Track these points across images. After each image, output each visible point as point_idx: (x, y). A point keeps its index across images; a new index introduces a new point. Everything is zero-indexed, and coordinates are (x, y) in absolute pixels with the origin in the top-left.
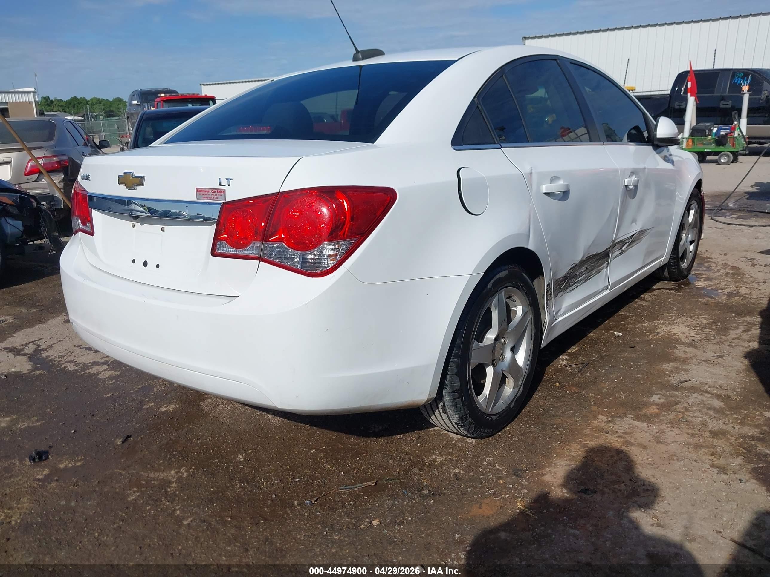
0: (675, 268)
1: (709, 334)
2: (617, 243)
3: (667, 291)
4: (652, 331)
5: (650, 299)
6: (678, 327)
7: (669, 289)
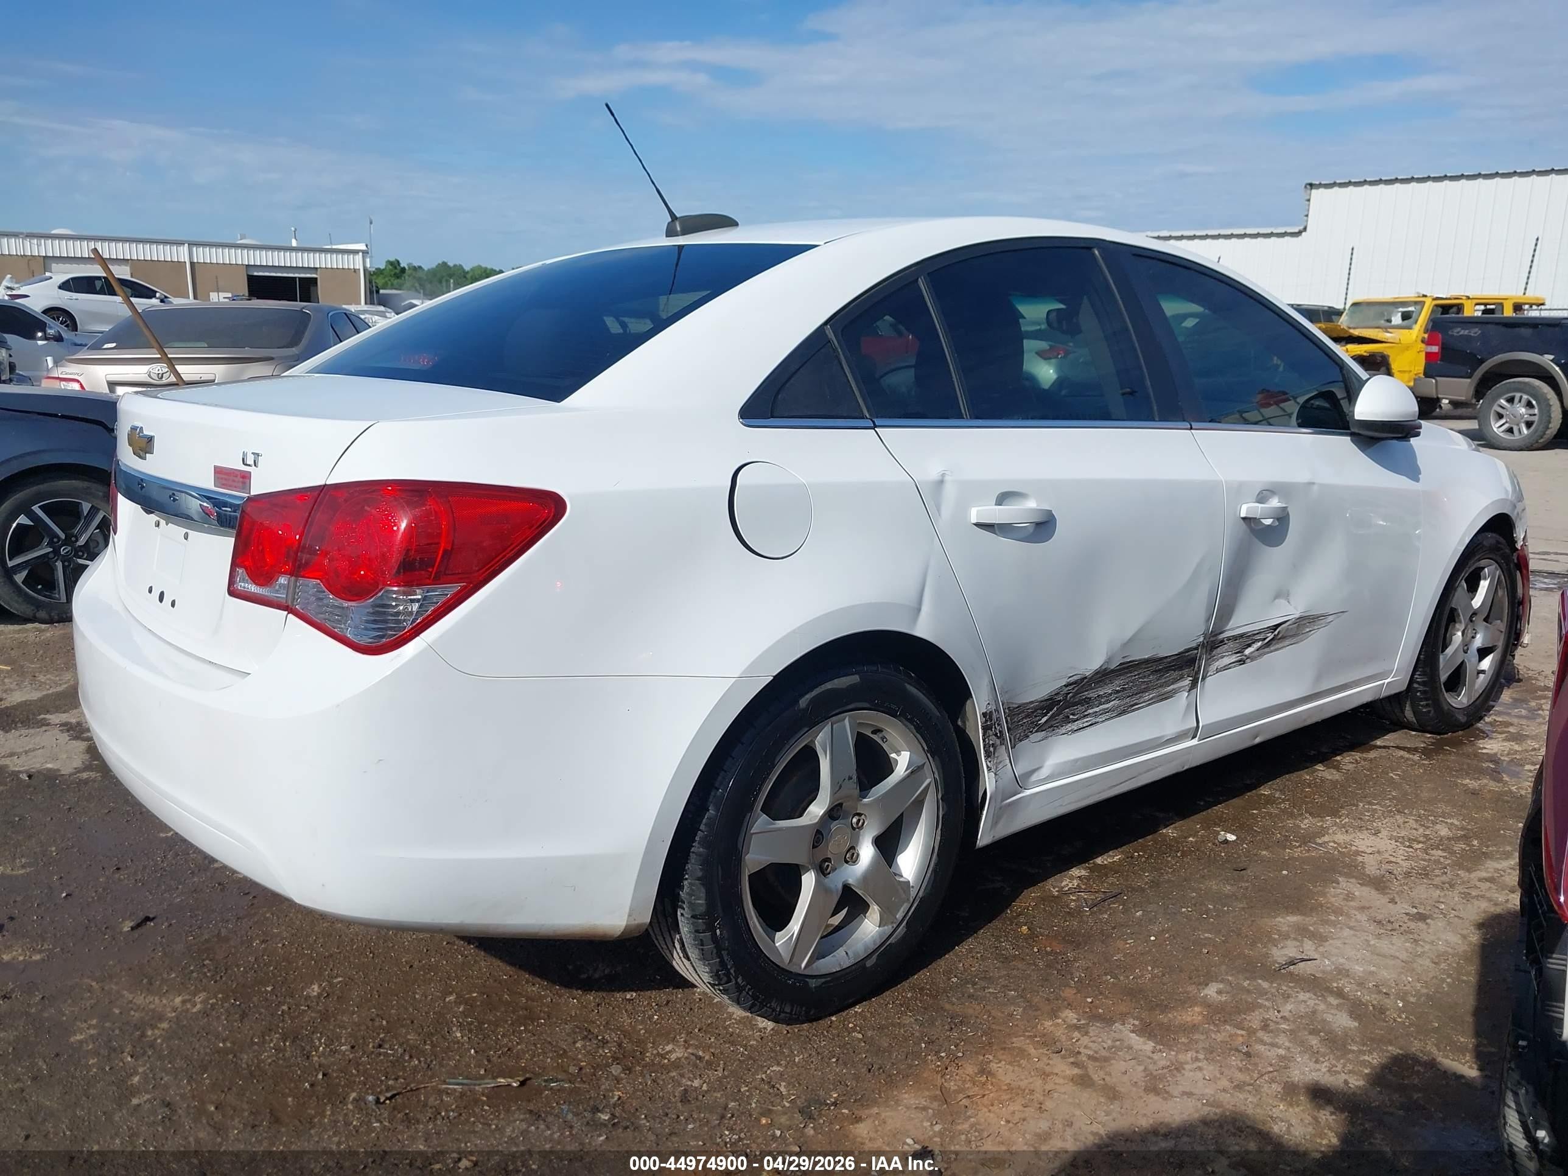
0: (1427, 705)
1: (1437, 862)
2: (1229, 639)
3: (1402, 753)
4: (1306, 839)
5: (1351, 767)
6: (1374, 838)
7: (1409, 750)
